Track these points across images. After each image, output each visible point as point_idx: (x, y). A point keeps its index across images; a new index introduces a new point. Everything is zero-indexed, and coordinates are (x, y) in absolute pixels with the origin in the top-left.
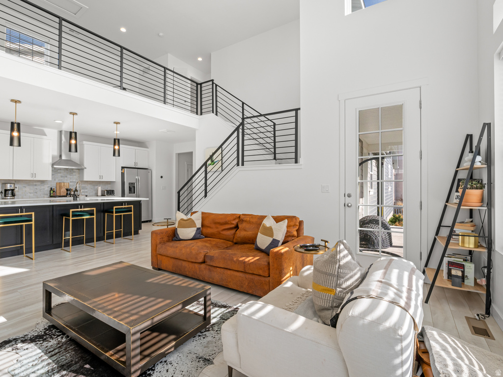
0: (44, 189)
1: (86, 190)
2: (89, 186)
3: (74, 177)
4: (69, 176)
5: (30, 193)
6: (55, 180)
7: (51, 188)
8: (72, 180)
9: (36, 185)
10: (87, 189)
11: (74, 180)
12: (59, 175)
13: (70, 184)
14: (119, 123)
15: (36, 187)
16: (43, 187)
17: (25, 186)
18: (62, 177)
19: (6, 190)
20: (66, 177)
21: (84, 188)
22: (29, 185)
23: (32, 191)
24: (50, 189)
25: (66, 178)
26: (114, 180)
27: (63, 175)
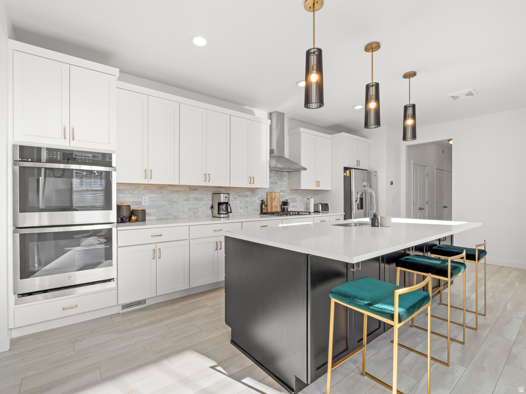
0: (255, 202)
1: (296, 204)
2: (299, 197)
3: (284, 183)
4: (279, 183)
7: (263, 200)
8: (282, 189)
9: (246, 196)
11: (284, 189)
14: (413, 74)
15: (246, 199)
16: (253, 199)
17: (235, 197)
19: (220, 204)
20: (277, 183)
22: (240, 196)
23: (243, 205)
24: (260, 203)
25: (276, 185)
26: (329, 188)
27: (273, 181)
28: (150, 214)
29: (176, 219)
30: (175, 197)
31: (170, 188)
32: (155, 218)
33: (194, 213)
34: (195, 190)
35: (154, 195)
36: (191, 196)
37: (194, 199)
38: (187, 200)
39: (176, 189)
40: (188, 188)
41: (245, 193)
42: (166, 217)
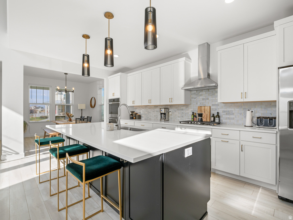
0: (188, 113)
4: (210, 98)
5: (179, 117)
6: (197, 104)
9: (182, 110)
10: (233, 114)
12: (201, 97)
13: (212, 107)
15: (182, 111)
16: (187, 111)
17: (175, 110)
18: (203, 99)
20: (208, 99)
21: (228, 113)
22: (178, 110)
23: (180, 115)
25: (207, 101)
27: (204, 98)
28: (143, 117)
29: (150, 120)
30: (149, 110)
31: (148, 107)
32: (144, 118)
33: (156, 118)
34: (156, 107)
35: (144, 110)
36: (155, 110)
37: (156, 111)
38: (154, 112)
39: (150, 107)
40: (154, 106)
41: (182, 108)
42: (147, 118)
